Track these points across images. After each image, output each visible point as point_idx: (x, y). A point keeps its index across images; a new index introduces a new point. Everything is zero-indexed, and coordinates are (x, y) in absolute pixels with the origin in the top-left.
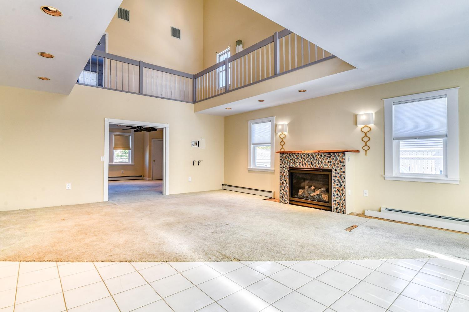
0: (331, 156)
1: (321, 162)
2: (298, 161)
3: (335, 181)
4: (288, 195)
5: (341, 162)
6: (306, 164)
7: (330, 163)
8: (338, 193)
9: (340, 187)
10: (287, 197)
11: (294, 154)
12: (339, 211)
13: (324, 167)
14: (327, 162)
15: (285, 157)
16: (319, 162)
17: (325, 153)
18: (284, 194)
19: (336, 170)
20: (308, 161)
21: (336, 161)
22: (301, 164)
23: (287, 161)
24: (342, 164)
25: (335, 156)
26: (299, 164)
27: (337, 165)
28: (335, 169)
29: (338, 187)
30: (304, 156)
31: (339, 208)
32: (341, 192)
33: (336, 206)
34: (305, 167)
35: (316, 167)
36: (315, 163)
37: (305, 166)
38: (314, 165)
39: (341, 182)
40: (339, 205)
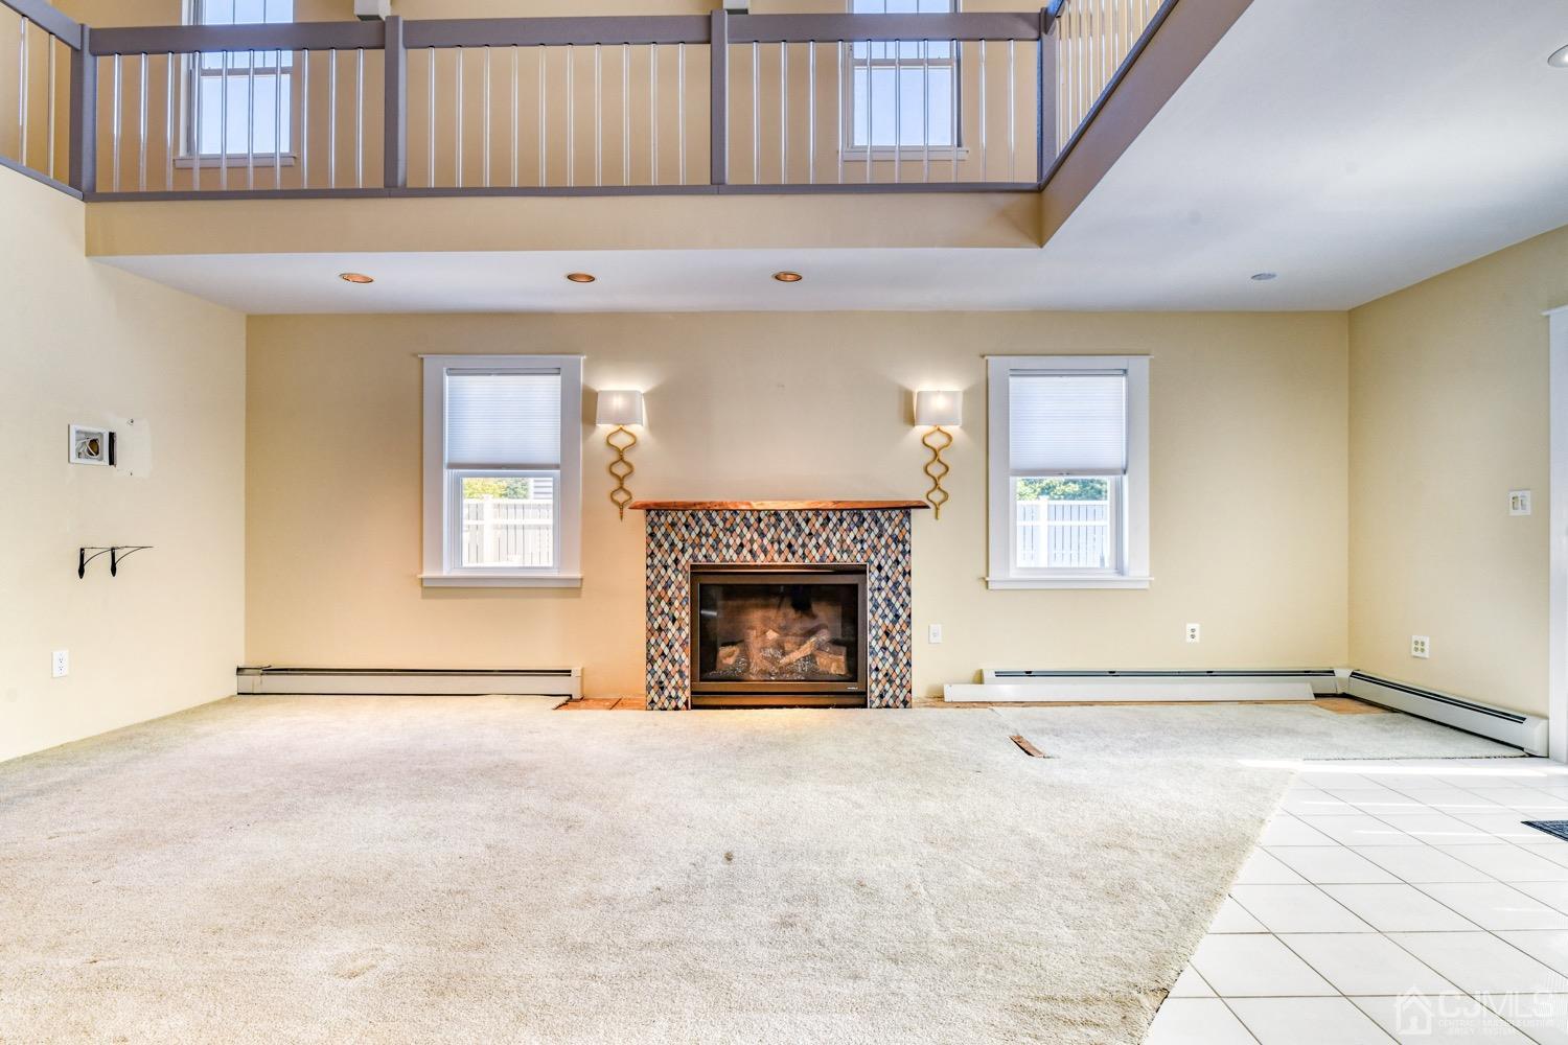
0: (864, 520)
1: (828, 542)
2: (735, 541)
3: (877, 606)
4: (687, 673)
5: (896, 540)
6: (765, 552)
7: (859, 546)
8: (887, 643)
9: (894, 623)
10: (681, 685)
11: (714, 514)
12: (891, 702)
13: (838, 557)
14: (848, 541)
15: (673, 525)
16: (821, 541)
17: (841, 510)
18: (666, 673)
19: (880, 568)
20: (776, 537)
21: (879, 536)
22: (745, 551)
23: (684, 541)
24: (900, 547)
25: (877, 521)
26: (738, 552)
27: (883, 551)
28: (876, 564)
29: (887, 622)
30: (759, 520)
31: (891, 692)
32: (898, 638)
33: (880, 686)
34: (761, 560)
35: (807, 562)
36: (804, 545)
37: (762, 556)
38: (800, 552)
39: (898, 605)
40: (891, 682)
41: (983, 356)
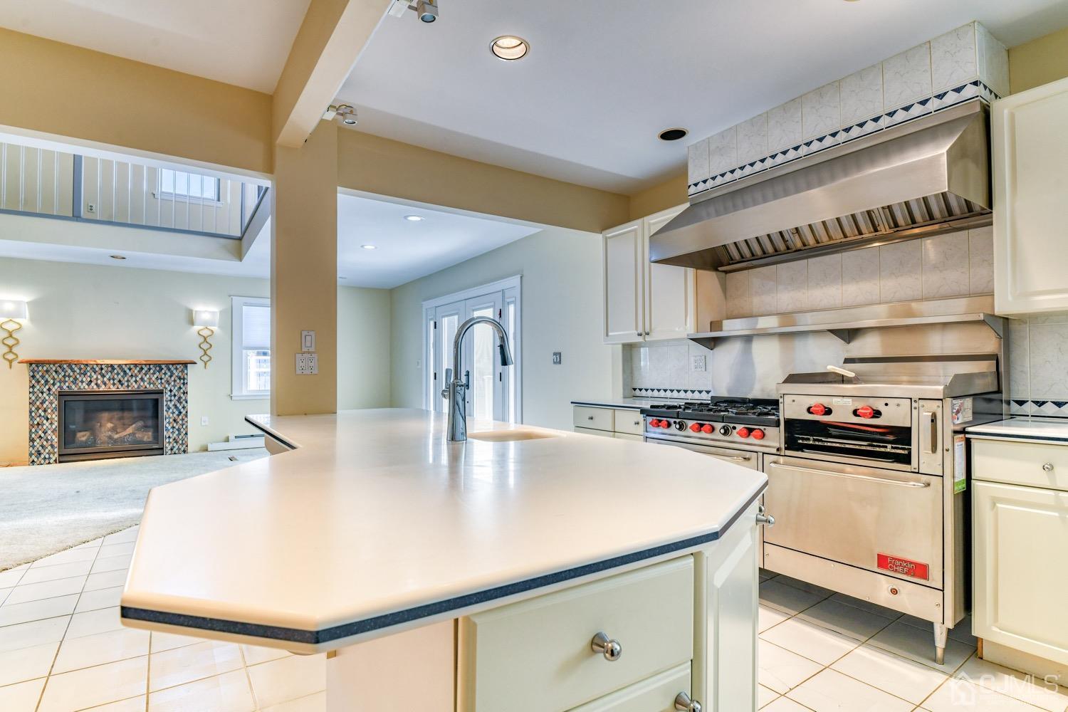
0: (162, 369)
1: (142, 379)
2: (86, 379)
3: (169, 408)
4: (56, 445)
5: (180, 378)
6: (105, 384)
7: (159, 381)
8: (175, 425)
9: (178, 415)
10: (52, 451)
11: (73, 366)
12: (177, 452)
13: (148, 386)
14: (154, 379)
15: (47, 371)
16: (138, 379)
17: (150, 365)
18: (42, 446)
19: (171, 391)
20: (111, 377)
21: (171, 376)
22: (93, 384)
23: (54, 379)
24: (182, 381)
25: (169, 369)
26: (88, 385)
27: (173, 383)
28: (169, 389)
29: (175, 415)
30: (102, 369)
31: (177, 447)
32: (180, 422)
33: (171, 445)
34: (103, 388)
35: (130, 389)
36: (128, 381)
37: (103, 386)
38: (126, 384)
39: (180, 407)
40: (177, 442)
41: (230, 296)
